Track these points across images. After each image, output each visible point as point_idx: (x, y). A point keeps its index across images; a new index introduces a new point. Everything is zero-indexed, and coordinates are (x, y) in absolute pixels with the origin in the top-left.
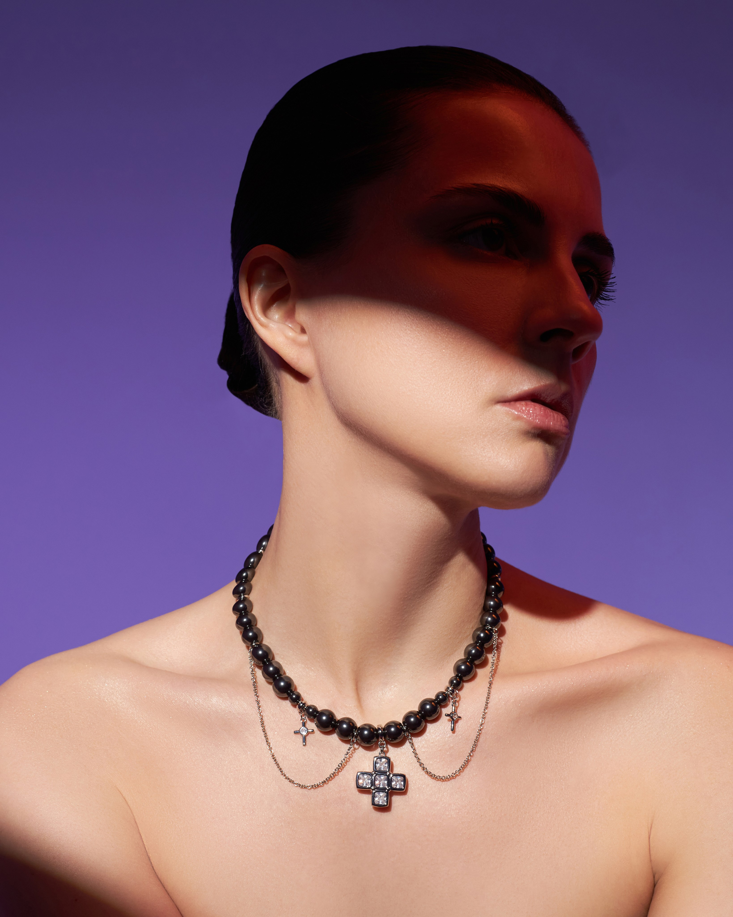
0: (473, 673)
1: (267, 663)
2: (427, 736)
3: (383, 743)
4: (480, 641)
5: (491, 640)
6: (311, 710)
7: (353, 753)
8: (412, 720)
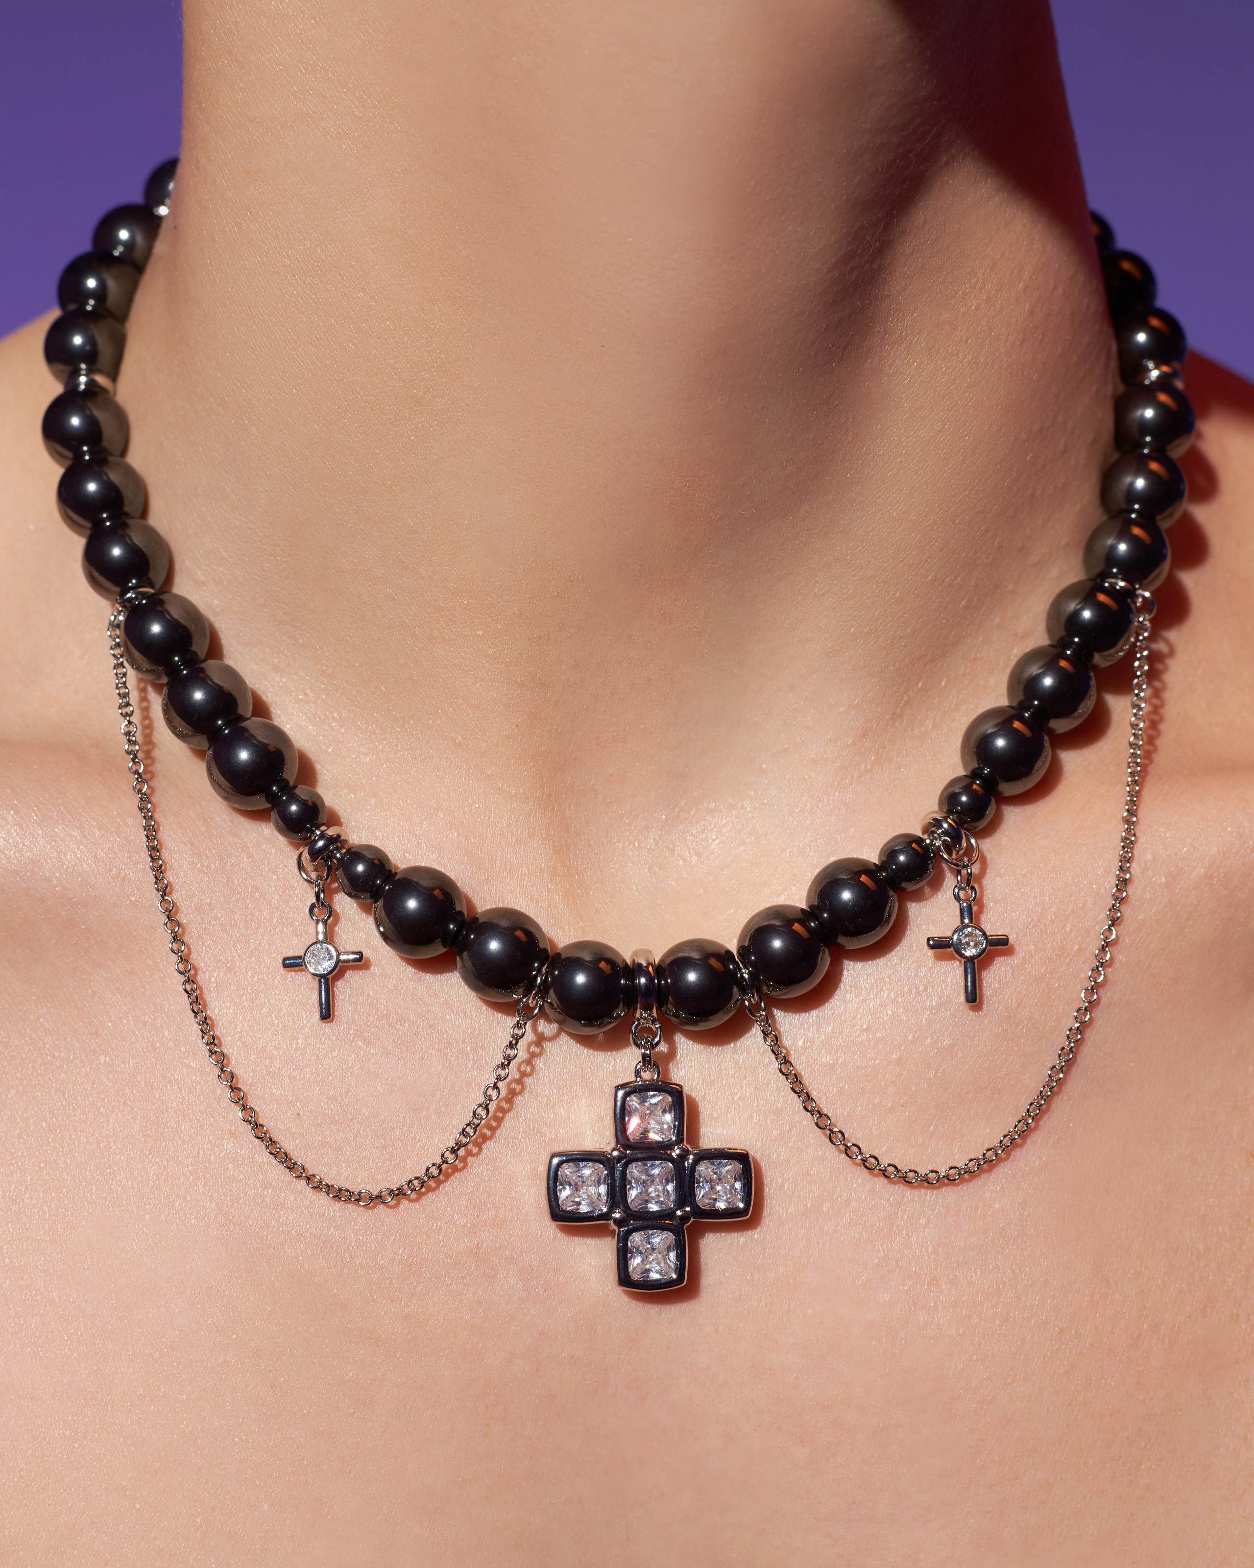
0: (1044, 763)
1: (185, 672)
2: (846, 1002)
3: (650, 1028)
4: (1076, 640)
5: (1127, 634)
6: (360, 868)
7: (533, 1055)
8: (777, 944)
